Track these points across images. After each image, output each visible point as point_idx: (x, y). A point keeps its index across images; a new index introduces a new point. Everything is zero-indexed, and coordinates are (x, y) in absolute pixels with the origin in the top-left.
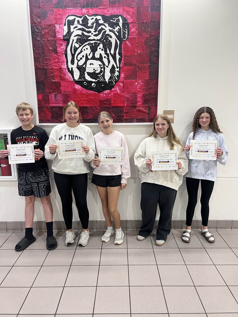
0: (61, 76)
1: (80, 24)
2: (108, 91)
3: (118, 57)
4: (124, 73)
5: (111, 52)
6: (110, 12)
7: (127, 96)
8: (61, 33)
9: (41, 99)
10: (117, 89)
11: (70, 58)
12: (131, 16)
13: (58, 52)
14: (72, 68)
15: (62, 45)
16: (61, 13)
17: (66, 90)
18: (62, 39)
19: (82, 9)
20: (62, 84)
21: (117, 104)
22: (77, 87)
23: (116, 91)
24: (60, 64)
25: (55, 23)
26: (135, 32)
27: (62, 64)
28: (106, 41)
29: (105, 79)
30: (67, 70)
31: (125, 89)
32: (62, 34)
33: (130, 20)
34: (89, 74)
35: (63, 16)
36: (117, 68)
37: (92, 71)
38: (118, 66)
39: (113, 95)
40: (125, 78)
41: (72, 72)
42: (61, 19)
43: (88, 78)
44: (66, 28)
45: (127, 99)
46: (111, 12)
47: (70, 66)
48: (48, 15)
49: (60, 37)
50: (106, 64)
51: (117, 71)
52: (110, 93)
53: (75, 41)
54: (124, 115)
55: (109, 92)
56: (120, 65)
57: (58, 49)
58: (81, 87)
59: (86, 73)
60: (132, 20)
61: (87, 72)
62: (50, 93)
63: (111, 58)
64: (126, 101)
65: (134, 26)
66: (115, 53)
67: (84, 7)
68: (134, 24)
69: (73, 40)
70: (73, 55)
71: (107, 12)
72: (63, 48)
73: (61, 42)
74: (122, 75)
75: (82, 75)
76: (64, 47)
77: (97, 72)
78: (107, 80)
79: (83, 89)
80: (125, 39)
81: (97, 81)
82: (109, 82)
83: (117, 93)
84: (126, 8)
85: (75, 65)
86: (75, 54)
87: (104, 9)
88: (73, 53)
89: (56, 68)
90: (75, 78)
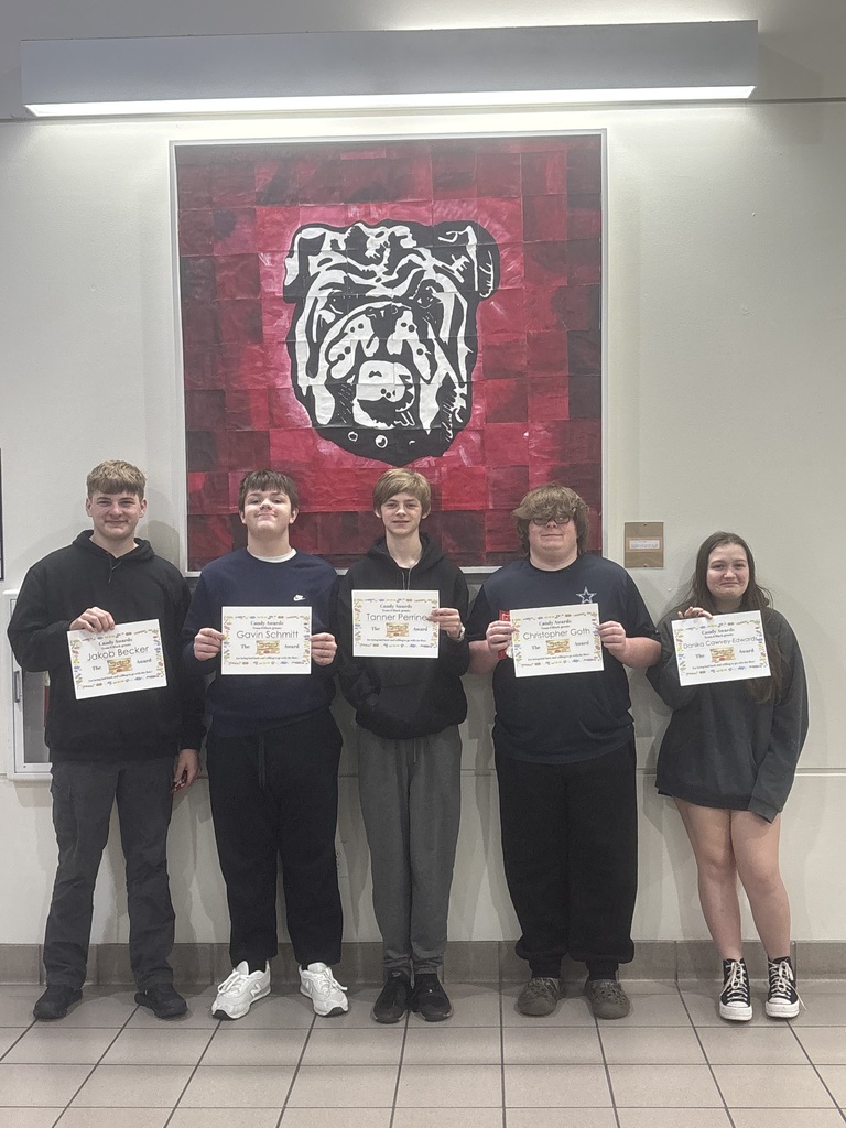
0: (271, 414)
1: (341, 253)
2: (430, 459)
3: (463, 349)
4: (484, 402)
5: (441, 336)
6: (438, 214)
7: (493, 474)
8: (276, 279)
9: (201, 487)
10: (461, 454)
11: (303, 355)
12: (503, 224)
13: (265, 337)
14: (310, 388)
15: (279, 315)
16: (278, 217)
17: (286, 458)
18: (279, 298)
19: (346, 208)
20: (274, 440)
21: (460, 502)
22: (327, 448)
23: (459, 458)
24: (271, 374)
25: (261, 250)
26: (519, 273)
27: (277, 376)
28: (425, 302)
29: (419, 422)
30: (293, 396)
31: (487, 454)
32: (279, 282)
33: (502, 237)
34: (365, 405)
35: (284, 228)
36: (462, 385)
37: (376, 396)
38: (465, 380)
39: (449, 472)
40: (487, 418)
41: (309, 401)
42: (280, 236)
43: (362, 418)
44: (293, 264)
45: (494, 486)
46: (442, 212)
47: (304, 381)
48: (237, 226)
49: (272, 290)
50: (425, 373)
51: (462, 395)
52: (438, 466)
53: (321, 304)
54: (487, 538)
55: (433, 464)
56: (469, 376)
57: (265, 327)
58: (337, 447)
59: (355, 402)
60: (508, 236)
61: (358, 400)
62: (232, 468)
63: (439, 353)
64: (493, 492)
65: (513, 255)
66: (453, 339)
67: (353, 200)
68: (515, 249)
69: (316, 300)
70: (314, 348)
71: (427, 215)
72: (282, 324)
73: (276, 308)
74: (478, 409)
75: (343, 410)
76: (284, 322)
77: (393, 399)
78: (426, 425)
79: (344, 453)
80: (487, 295)
81: (392, 426)
82: (432, 430)
83: (462, 466)
84: (488, 201)
85: (321, 378)
86: (320, 342)
87: (417, 204)
88: (315, 341)
89: (257, 387)
90: (320, 421)
